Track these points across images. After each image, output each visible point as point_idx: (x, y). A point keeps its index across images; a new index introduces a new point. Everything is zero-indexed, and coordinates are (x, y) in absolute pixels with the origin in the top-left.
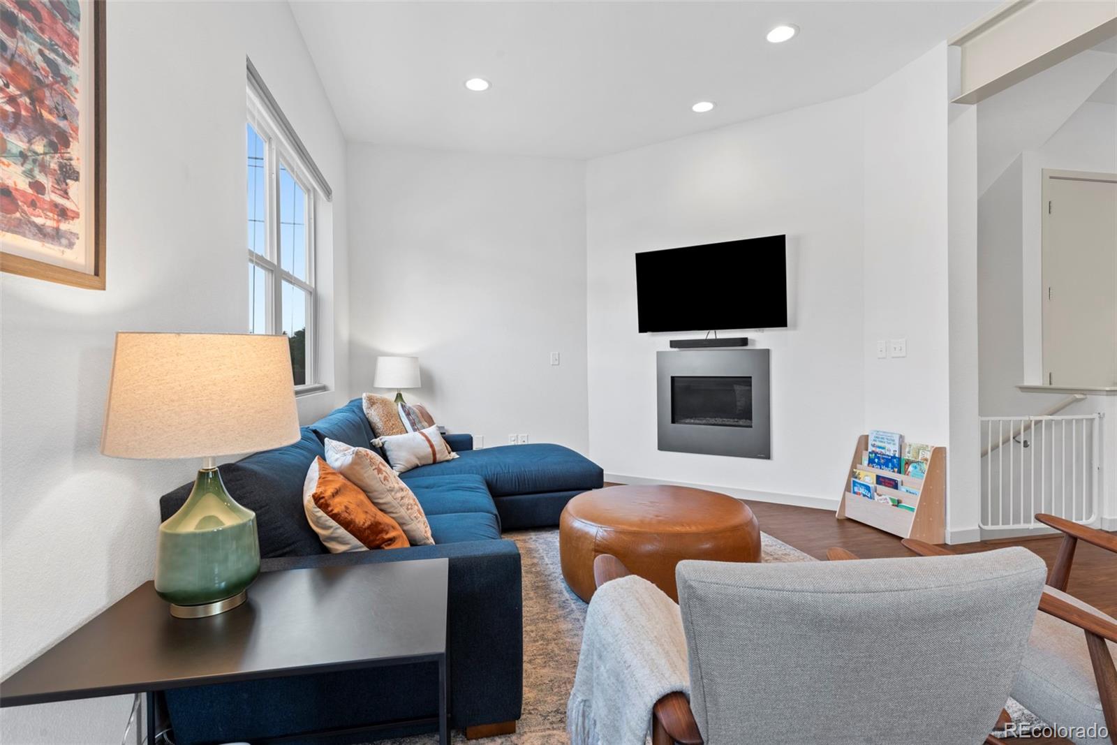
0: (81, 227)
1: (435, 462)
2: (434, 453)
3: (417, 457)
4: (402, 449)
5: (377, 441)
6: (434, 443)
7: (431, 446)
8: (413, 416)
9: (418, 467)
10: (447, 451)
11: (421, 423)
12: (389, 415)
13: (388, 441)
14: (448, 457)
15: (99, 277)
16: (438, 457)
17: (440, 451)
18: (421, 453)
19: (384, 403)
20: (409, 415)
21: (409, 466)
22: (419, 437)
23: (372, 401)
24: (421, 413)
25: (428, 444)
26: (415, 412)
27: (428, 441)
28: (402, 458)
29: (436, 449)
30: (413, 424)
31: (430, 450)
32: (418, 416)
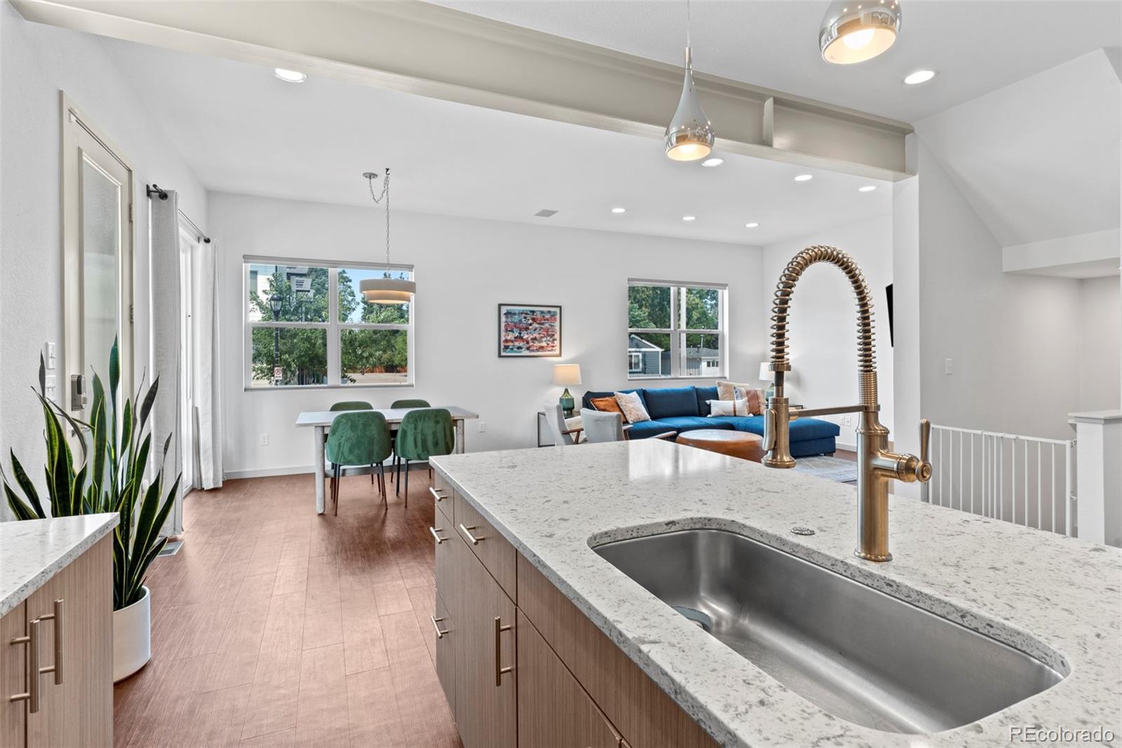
0: (558, 348)
1: (735, 416)
2: (735, 412)
3: (724, 412)
4: (717, 406)
5: (708, 402)
6: (737, 406)
7: (735, 408)
8: (738, 393)
9: (723, 416)
10: (746, 412)
11: (742, 397)
12: (725, 392)
13: (713, 402)
14: (746, 415)
15: (560, 355)
16: (737, 414)
17: (740, 411)
18: (726, 410)
19: (726, 386)
20: (736, 392)
21: (717, 414)
22: (731, 403)
23: (719, 384)
24: (748, 393)
25: (733, 407)
26: (740, 391)
27: (734, 405)
28: (714, 411)
29: (737, 410)
30: (737, 397)
31: (733, 410)
32: (741, 394)
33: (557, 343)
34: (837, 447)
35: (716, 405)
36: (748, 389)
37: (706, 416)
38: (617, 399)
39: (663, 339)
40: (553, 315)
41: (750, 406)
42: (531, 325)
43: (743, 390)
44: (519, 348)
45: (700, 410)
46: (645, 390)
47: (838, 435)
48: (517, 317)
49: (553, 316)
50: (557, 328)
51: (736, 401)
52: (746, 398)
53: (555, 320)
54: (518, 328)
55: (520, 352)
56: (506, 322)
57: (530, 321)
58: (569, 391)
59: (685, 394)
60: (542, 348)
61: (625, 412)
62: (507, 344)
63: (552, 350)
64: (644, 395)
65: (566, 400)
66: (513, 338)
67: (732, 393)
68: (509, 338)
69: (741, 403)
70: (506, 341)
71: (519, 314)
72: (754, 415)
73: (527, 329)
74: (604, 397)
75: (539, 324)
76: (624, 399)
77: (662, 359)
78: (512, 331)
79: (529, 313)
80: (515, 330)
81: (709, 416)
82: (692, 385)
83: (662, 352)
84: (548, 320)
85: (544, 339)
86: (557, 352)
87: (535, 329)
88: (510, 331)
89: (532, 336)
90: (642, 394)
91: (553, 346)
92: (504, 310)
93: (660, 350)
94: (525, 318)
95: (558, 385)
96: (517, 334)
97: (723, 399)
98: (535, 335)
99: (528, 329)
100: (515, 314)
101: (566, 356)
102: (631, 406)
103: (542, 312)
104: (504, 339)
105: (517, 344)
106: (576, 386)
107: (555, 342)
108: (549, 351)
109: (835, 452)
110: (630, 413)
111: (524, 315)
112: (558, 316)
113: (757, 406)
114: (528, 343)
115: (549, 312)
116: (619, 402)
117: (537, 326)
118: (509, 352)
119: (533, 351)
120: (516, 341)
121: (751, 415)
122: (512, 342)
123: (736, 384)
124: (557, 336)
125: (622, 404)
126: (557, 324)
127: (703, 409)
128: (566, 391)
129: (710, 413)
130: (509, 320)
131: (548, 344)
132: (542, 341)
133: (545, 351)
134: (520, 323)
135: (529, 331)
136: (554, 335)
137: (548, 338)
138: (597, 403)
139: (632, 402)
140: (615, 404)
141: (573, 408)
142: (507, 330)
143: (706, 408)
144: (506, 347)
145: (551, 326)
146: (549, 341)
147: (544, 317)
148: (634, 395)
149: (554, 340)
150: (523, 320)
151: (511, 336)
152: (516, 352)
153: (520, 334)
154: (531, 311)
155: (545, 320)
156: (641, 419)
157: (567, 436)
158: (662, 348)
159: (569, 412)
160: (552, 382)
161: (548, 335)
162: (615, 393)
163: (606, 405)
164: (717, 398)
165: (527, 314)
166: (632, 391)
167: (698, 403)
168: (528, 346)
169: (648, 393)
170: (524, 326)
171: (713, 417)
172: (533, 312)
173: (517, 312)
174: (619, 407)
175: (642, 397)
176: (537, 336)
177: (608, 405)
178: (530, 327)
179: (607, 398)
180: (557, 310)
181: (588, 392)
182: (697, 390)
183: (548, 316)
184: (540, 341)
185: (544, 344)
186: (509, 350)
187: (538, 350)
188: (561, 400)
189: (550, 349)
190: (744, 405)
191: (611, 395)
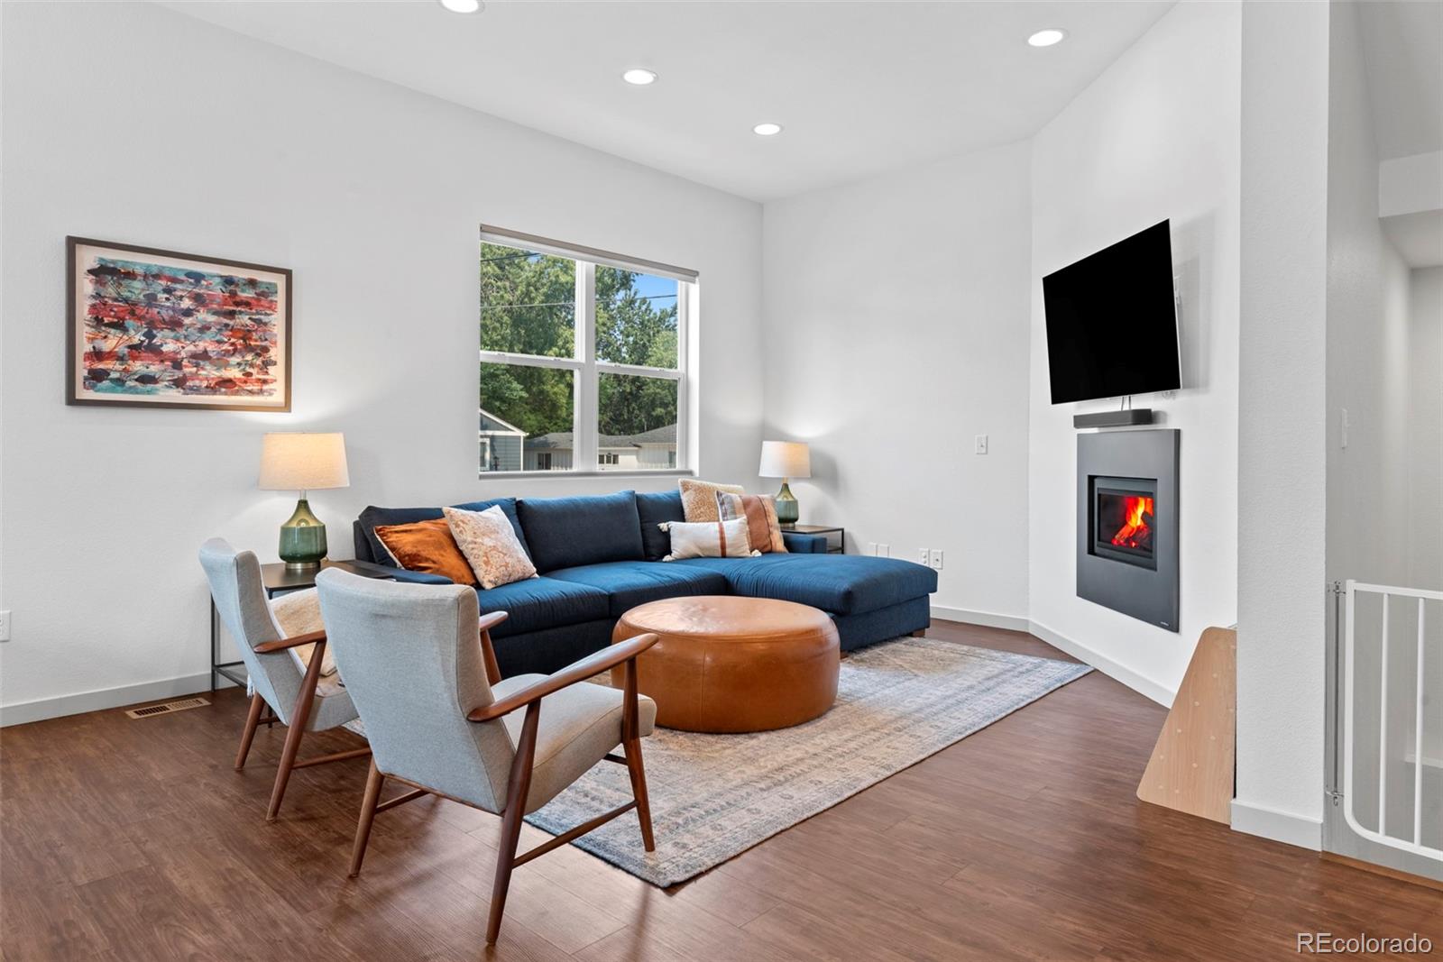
0: (279, 386)
1: (724, 556)
2: (723, 547)
3: (700, 548)
4: (685, 536)
5: (663, 526)
6: (727, 535)
7: (722, 539)
8: (726, 506)
9: (699, 557)
10: (747, 547)
11: (734, 514)
12: (701, 503)
13: (675, 526)
14: (747, 553)
15: (287, 406)
16: (728, 551)
17: (732, 545)
18: (706, 544)
19: (700, 489)
20: (722, 504)
21: (685, 554)
22: (714, 527)
23: (686, 487)
24: (746, 504)
25: (718, 535)
26: (732, 502)
27: (722, 532)
28: (679, 546)
29: (727, 542)
30: (724, 515)
31: (718, 542)
32: (733, 507)
33: (277, 372)
34: (932, 615)
35: (682, 533)
36: (746, 495)
37: (659, 558)
38: (452, 527)
39: (525, 417)
40: (265, 293)
41: (751, 532)
42: (188, 313)
43: (737, 499)
44: (146, 379)
45: (645, 545)
46: (520, 502)
47: (934, 590)
48: (138, 284)
49: (262, 294)
50: (278, 330)
51: (726, 524)
52: (745, 517)
53: (272, 306)
54: (140, 318)
55: (149, 392)
56: (97, 296)
57: (187, 303)
58: (311, 505)
59: (615, 510)
60: (227, 383)
61: (471, 560)
62: (101, 366)
63: (261, 392)
64: (520, 513)
65: (302, 529)
66: (122, 350)
67: (714, 505)
68: (107, 346)
69: (735, 527)
70: (97, 355)
71: (145, 277)
72: (763, 553)
73: (174, 324)
74: (416, 521)
75: (216, 313)
76: (467, 527)
77: (524, 450)
78: (119, 326)
79: (182, 277)
80: (129, 323)
81: (667, 558)
82: (630, 489)
83: (526, 438)
84: (247, 304)
85: (235, 360)
86: (278, 397)
87: (205, 328)
88: (111, 325)
89: (191, 348)
90: (513, 512)
91: (265, 382)
92: (88, 258)
93: (522, 434)
94: (168, 291)
95: (282, 490)
96: (137, 338)
97: (696, 519)
98: (201, 346)
99: (180, 324)
100: (130, 275)
101: (307, 408)
102: (488, 542)
103: (228, 281)
104: (88, 348)
105: (138, 367)
106: (332, 493)
107: (271, 369)
108: (251, 392)
109: (928, 627)
110: (487, 563)
111: (163, 283)
112: (280, 298)
113: (767, 533)
114: (177, 365)
115: (252, 283)
116: (455, 532)
117: (211, 318)
118: (106, 390)
119: (197, 390)
120: (135, 358)
121: (757, 553)
122: (121, 359)
123: (720, 486)
124: (277, 353)
125: (465, 538)
126: (277, 320)
127: (655, 541)
128: (303, 504)
129: (670, 552)
130: (110, 291)
131: (249, 374)
132: (227, 365)
133: (236, 393)
134: (150, 305)
135: (182, 332)
136: (266, 350)
137: (249, 357)
138: (393, 538)
139: (492, 531)
140: (445, 540)
141: (324, 553)
142: (98, 321)
143: (660, 540)
144: (96, 377)
145: (259, 322)
146: (252, 366)
147: (233, 294)
148: (496, 515)
149: (266, 364)
150: (162, 296)
151: (112, 342)
152: (133, 390)
153: (150, 335)
154: (189, 274)
155: (237, 304)
156: (516, 576)
157: (277, 658)
158: (524, 430)
159: (311, 565)
160: (259, 484)
161: (249, 349)
162: (445, 509)
163: (419, 542)
164: (680, 516)
165: (175, 280)
166: (490, 505)
167: (642, 530)
168: (178, 374)
169: (529, 507)
170: (166, 314)
171: (676, 561)
172: (198, 277)
173: (139, 270)
174: (456, 546)
175: (516, 517)
176: (211, 348)
177: (427, 543)
178: (187, 321)
179: (422, 524)
180: (280, 281)
181: (370, 508)
182: (639, 500)
183: (247, 294)
184: (221, 362)
185: (234, 373)
186: (106, 383)
187: (212, 389)
188: (286, 531)
189: (256, 388)
190: (741, 531)
191: (435, 514)
